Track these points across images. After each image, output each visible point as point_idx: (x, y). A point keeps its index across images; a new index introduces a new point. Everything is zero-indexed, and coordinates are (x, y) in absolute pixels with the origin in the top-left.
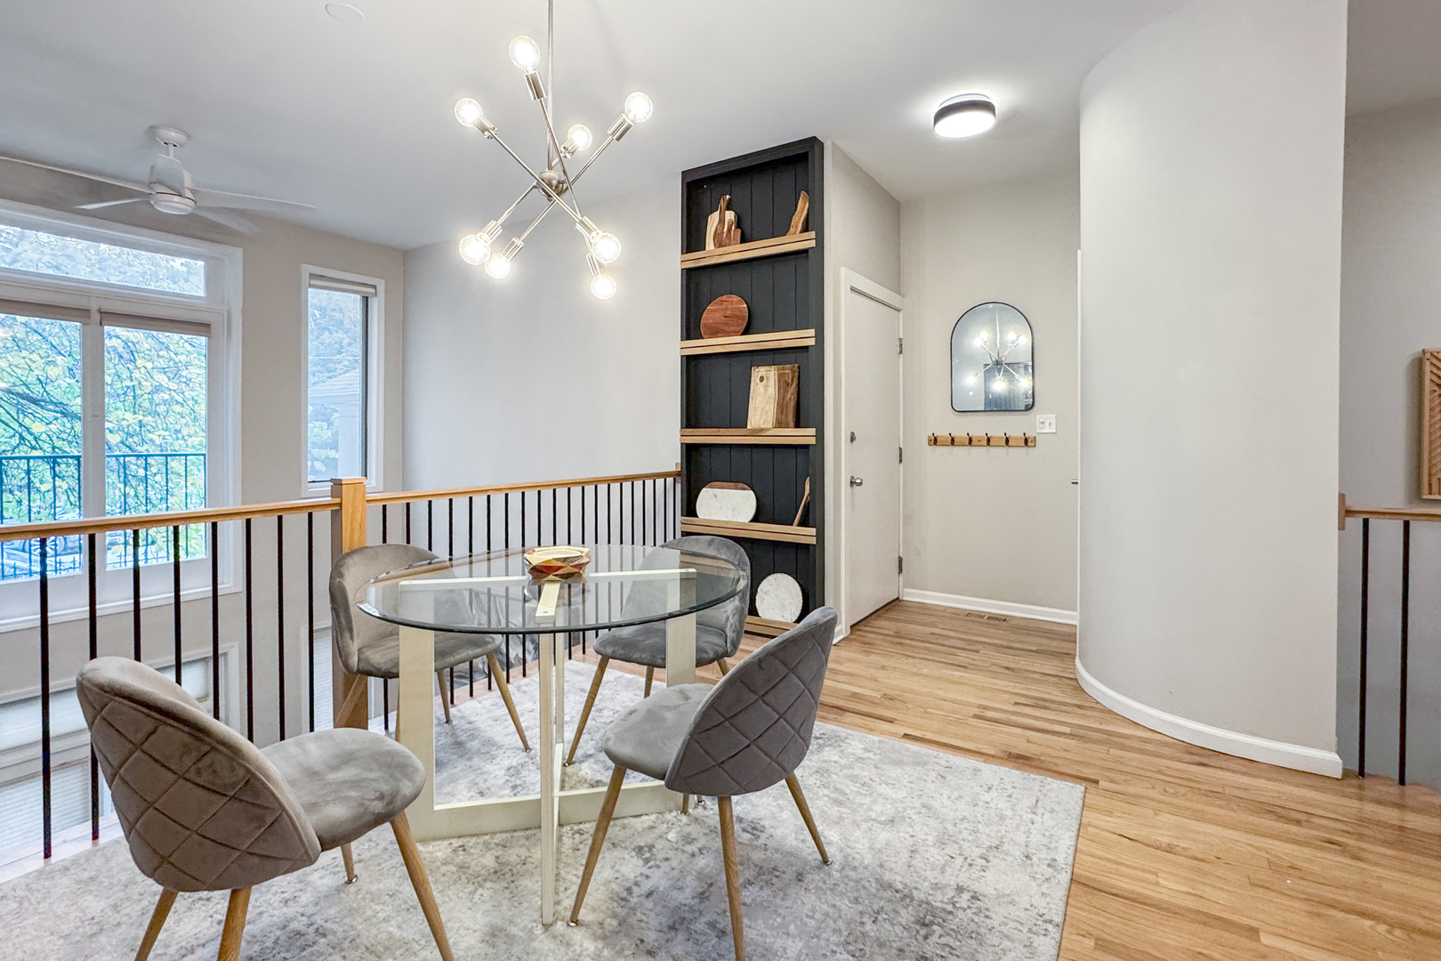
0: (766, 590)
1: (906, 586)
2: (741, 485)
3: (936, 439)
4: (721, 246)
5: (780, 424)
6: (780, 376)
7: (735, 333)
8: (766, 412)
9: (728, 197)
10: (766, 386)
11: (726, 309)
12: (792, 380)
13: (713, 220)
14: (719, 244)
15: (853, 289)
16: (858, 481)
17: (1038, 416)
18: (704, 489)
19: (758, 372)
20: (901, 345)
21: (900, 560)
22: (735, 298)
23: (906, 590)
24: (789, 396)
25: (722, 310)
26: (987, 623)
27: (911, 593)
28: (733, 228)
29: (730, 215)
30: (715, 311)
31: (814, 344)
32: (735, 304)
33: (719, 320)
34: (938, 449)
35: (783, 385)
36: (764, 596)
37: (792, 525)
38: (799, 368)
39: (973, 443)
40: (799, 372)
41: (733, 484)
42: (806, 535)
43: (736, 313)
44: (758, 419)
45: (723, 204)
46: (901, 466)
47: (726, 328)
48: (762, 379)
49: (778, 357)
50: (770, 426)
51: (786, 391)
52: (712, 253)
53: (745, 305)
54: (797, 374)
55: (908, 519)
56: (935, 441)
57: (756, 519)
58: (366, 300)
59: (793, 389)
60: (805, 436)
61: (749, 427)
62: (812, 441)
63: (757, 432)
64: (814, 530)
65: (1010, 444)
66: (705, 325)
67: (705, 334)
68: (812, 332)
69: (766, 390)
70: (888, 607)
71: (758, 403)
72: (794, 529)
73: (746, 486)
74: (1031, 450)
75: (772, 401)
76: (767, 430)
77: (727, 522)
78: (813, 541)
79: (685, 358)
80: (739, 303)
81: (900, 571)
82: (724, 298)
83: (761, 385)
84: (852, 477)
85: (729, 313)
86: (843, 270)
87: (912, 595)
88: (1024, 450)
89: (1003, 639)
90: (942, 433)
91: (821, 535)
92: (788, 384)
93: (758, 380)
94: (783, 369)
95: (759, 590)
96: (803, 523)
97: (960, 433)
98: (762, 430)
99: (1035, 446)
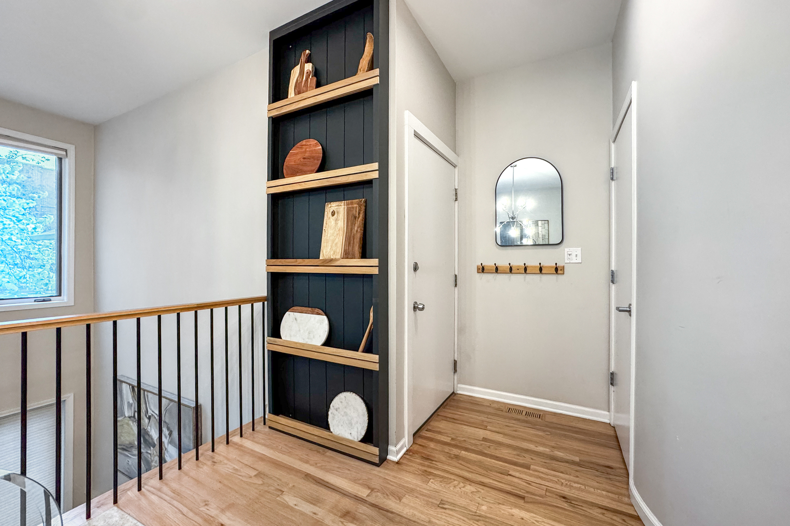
0: (337, 406)
1: (459, 382)
2: (317, 310)
3: (483, 269)
4: (299, 93)
5: (347, 255)
6: (349, 211)
7: (311, 172)
8: (336, 244)
9: (308, 51)
10: (336, 220)
11: (305, 152)
12: (359, 213)
13: (295, 73)
14: (298, 92)
15: (417, 135)
16: (421, 306)
17: (566, 250)
18: (287, 313)
19: (331, 207)
20: (456, 194)
21: (455, 362)
22: (313, 142)
23: (459, 385)
24: (356, 228)
25: (302, 153)
26: (527, 422)
27: (463, 388)
28: (310, 77)
29: (309, 67)
30: (297, 154)
31: (377, 176)
32: (312, 147)
33: (299, 162)
34: (485, 276)
35: (351, 219)
36: (335, 412)
37: (358, 351)
38: (366, 202)
39: (513, 272)
40: (366, 206)
41: (310, 309)
42: (369, 361)
43: (314, 155)
44: (329, 250)
45: (303, 58)
46: (456, 289)
47: (305, 168)
48: (333, 214)
49: (348, 193)
50: (338, 256)
51: (353, 224)
52: (294, 101)
53: (321, 147)
54: (363, 208)
55: (461, 330)
56: (482, 270)
57: (328, 343)
58: (60, 159)
59: (359, 222)
60: (369, 267)
61: (321, 258)
62: (375, 271)
63: (328, 262)
64: (377, 356)
65: (543, 272)
66: (287, 166)
67: (287, 175)
68: (375, 166)
69: (336, 224)
70: (445, 404)
71: (329, 235)
72: (359, 354)
73: (321, 311)
74: (560, 277)
75: (341, 233)
76: (336, 260)
77: (303, 344)
78: (376, 367)
79: (270, 196)
80: (316, 145)
81: (455, 371)
82: (304, 142)
83: (332, 219)
84: (416, 303)
85: (307, 155)
86: (407, 115)
87: (465, 390)
88: (554, 277)
89: (544, 445)
90: (489, 263)
91: (384, 362)
92: (355, 217)
93: (330, 215)
94: (352, 203)
95: (331, 406)
96: (368, 350)
97: (503, 263)
98: (331, 260)
99: (563, 274)
